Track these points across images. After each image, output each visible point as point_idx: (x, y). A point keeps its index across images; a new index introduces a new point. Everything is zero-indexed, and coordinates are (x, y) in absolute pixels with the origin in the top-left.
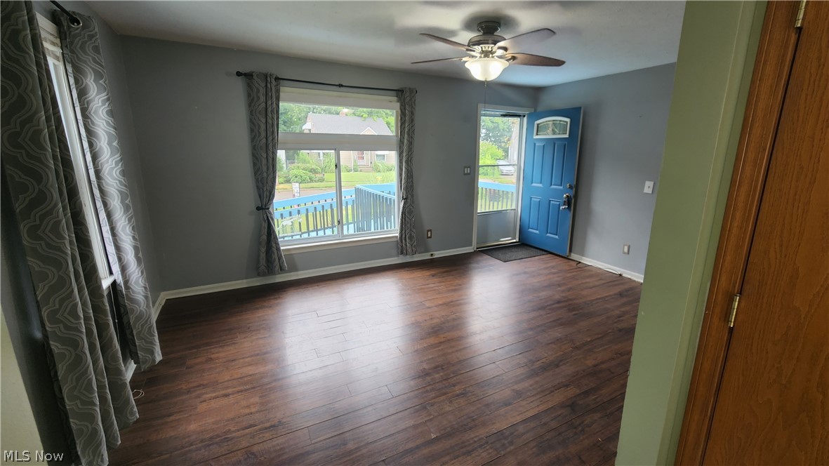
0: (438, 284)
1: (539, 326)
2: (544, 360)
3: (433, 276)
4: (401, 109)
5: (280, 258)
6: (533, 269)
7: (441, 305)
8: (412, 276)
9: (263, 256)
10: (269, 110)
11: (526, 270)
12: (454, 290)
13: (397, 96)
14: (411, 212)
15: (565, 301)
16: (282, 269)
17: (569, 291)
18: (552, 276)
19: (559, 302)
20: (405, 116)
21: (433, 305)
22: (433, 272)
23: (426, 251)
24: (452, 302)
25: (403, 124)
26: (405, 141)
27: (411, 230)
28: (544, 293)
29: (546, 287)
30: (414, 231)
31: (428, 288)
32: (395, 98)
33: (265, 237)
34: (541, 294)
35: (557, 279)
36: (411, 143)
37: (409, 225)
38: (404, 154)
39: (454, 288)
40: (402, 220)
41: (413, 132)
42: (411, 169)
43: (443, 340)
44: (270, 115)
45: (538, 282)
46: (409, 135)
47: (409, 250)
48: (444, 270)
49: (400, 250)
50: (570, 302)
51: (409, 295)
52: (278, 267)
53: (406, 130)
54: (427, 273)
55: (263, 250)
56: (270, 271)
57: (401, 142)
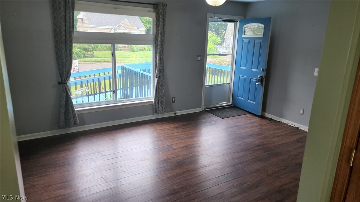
0: (180, 134)
1: (245, 162)
2: (249, 183)
3: (177, 128)
4: (156, 17)
5: (74, 116)
6: (241, 124)
7: (182, 147)
8: (163, 128)
9: (62, 115)
10: (68, 16)
11: (237, 124)
12: (191, 138)
13: (154, 8)
14: (162, 86)
15: (262, 145)
16: (76, 124)
17: (264, 138)
18: (254, 128)
19: (258, 146)
20: (159, 22)
21: (177, 147)
22: (177, 125)
23: (172, 111)
24: (190, 145)
25: (157, 27)
26: (159, 39)
27: (162, 97)
28: (248, 140)
29: (250, 135)
30: (164, 98)
31: (173, 136)
32: (152, 10)
33: (64, 102)
34: (246, 141)
35: (257, 130)
36: (162, 40)
37: (161, 94)
38: (158, 48)
39: (190, 136)
40: (156, 91)
41: (164, 33)
42: (163, 57)
43: (185, 170)
44: (68, 20)
45: (245, 132)
46: (161, 34)
47: (161, 111)
48: (184, 124)
49: (154, 111)
50: (265, 146)
51: (162, 140)
52: (73, 123)
53: (160, 32)
54: (172, 126)
55: (63, 111)
56: (67, 125)
57: (156, 39)
